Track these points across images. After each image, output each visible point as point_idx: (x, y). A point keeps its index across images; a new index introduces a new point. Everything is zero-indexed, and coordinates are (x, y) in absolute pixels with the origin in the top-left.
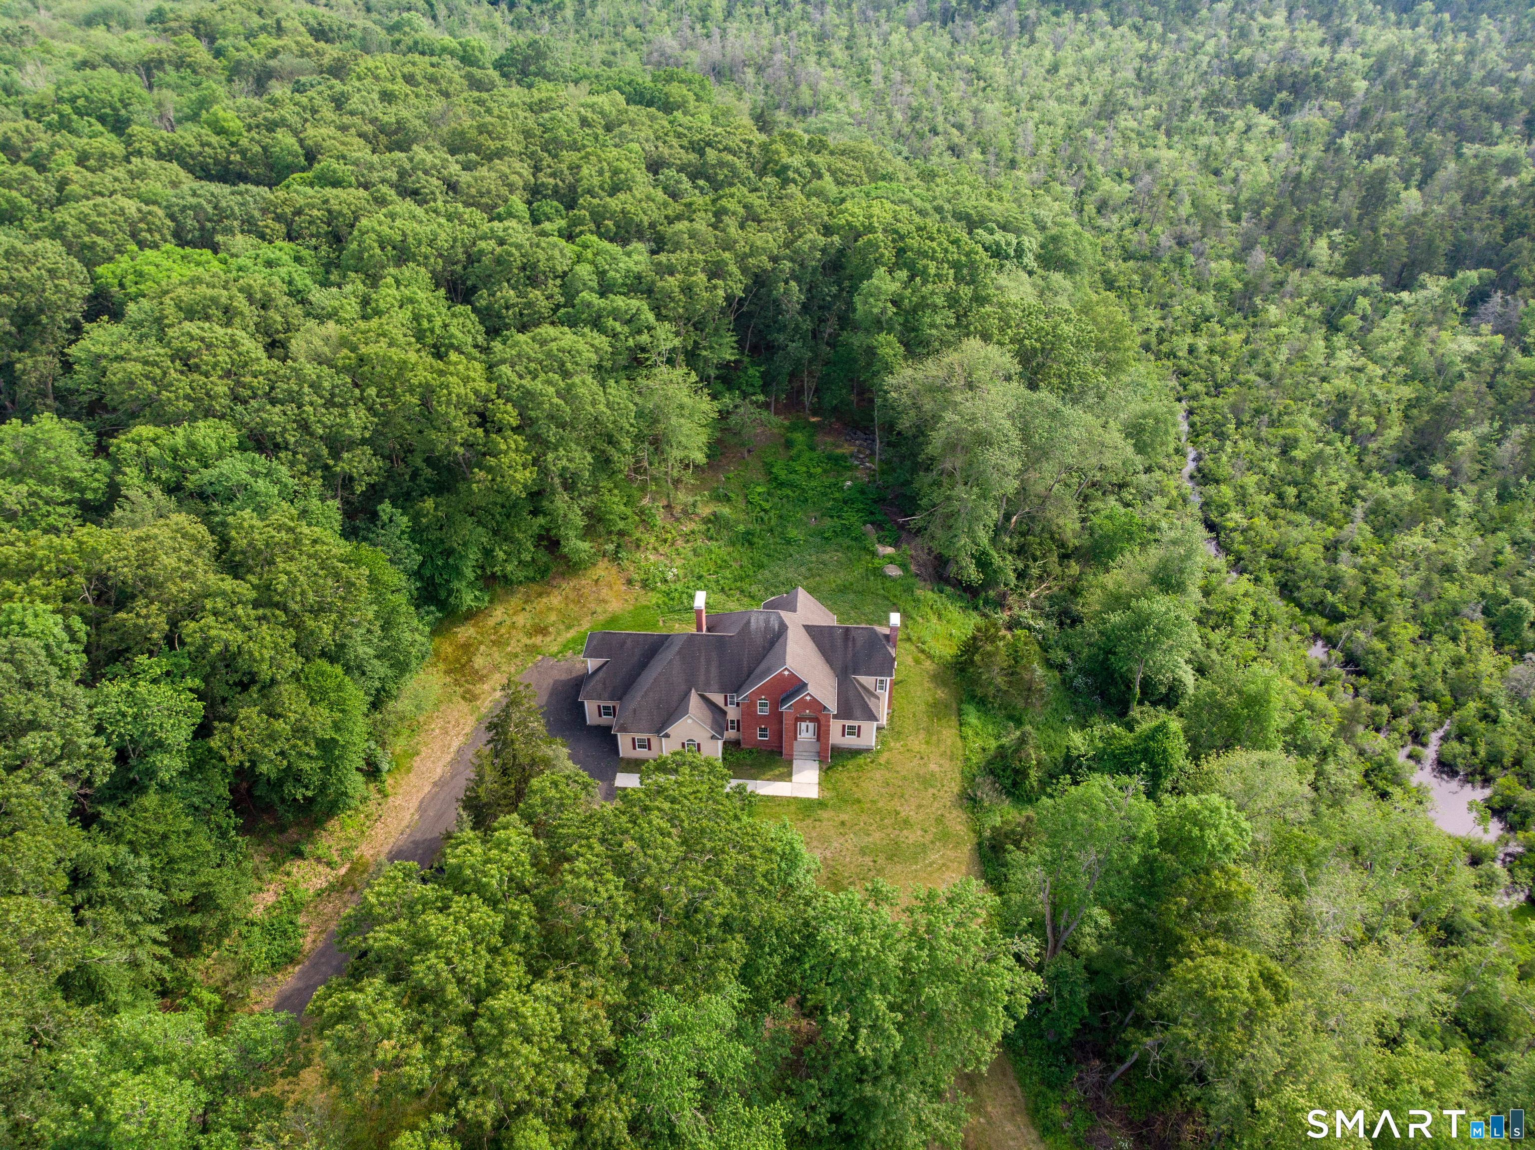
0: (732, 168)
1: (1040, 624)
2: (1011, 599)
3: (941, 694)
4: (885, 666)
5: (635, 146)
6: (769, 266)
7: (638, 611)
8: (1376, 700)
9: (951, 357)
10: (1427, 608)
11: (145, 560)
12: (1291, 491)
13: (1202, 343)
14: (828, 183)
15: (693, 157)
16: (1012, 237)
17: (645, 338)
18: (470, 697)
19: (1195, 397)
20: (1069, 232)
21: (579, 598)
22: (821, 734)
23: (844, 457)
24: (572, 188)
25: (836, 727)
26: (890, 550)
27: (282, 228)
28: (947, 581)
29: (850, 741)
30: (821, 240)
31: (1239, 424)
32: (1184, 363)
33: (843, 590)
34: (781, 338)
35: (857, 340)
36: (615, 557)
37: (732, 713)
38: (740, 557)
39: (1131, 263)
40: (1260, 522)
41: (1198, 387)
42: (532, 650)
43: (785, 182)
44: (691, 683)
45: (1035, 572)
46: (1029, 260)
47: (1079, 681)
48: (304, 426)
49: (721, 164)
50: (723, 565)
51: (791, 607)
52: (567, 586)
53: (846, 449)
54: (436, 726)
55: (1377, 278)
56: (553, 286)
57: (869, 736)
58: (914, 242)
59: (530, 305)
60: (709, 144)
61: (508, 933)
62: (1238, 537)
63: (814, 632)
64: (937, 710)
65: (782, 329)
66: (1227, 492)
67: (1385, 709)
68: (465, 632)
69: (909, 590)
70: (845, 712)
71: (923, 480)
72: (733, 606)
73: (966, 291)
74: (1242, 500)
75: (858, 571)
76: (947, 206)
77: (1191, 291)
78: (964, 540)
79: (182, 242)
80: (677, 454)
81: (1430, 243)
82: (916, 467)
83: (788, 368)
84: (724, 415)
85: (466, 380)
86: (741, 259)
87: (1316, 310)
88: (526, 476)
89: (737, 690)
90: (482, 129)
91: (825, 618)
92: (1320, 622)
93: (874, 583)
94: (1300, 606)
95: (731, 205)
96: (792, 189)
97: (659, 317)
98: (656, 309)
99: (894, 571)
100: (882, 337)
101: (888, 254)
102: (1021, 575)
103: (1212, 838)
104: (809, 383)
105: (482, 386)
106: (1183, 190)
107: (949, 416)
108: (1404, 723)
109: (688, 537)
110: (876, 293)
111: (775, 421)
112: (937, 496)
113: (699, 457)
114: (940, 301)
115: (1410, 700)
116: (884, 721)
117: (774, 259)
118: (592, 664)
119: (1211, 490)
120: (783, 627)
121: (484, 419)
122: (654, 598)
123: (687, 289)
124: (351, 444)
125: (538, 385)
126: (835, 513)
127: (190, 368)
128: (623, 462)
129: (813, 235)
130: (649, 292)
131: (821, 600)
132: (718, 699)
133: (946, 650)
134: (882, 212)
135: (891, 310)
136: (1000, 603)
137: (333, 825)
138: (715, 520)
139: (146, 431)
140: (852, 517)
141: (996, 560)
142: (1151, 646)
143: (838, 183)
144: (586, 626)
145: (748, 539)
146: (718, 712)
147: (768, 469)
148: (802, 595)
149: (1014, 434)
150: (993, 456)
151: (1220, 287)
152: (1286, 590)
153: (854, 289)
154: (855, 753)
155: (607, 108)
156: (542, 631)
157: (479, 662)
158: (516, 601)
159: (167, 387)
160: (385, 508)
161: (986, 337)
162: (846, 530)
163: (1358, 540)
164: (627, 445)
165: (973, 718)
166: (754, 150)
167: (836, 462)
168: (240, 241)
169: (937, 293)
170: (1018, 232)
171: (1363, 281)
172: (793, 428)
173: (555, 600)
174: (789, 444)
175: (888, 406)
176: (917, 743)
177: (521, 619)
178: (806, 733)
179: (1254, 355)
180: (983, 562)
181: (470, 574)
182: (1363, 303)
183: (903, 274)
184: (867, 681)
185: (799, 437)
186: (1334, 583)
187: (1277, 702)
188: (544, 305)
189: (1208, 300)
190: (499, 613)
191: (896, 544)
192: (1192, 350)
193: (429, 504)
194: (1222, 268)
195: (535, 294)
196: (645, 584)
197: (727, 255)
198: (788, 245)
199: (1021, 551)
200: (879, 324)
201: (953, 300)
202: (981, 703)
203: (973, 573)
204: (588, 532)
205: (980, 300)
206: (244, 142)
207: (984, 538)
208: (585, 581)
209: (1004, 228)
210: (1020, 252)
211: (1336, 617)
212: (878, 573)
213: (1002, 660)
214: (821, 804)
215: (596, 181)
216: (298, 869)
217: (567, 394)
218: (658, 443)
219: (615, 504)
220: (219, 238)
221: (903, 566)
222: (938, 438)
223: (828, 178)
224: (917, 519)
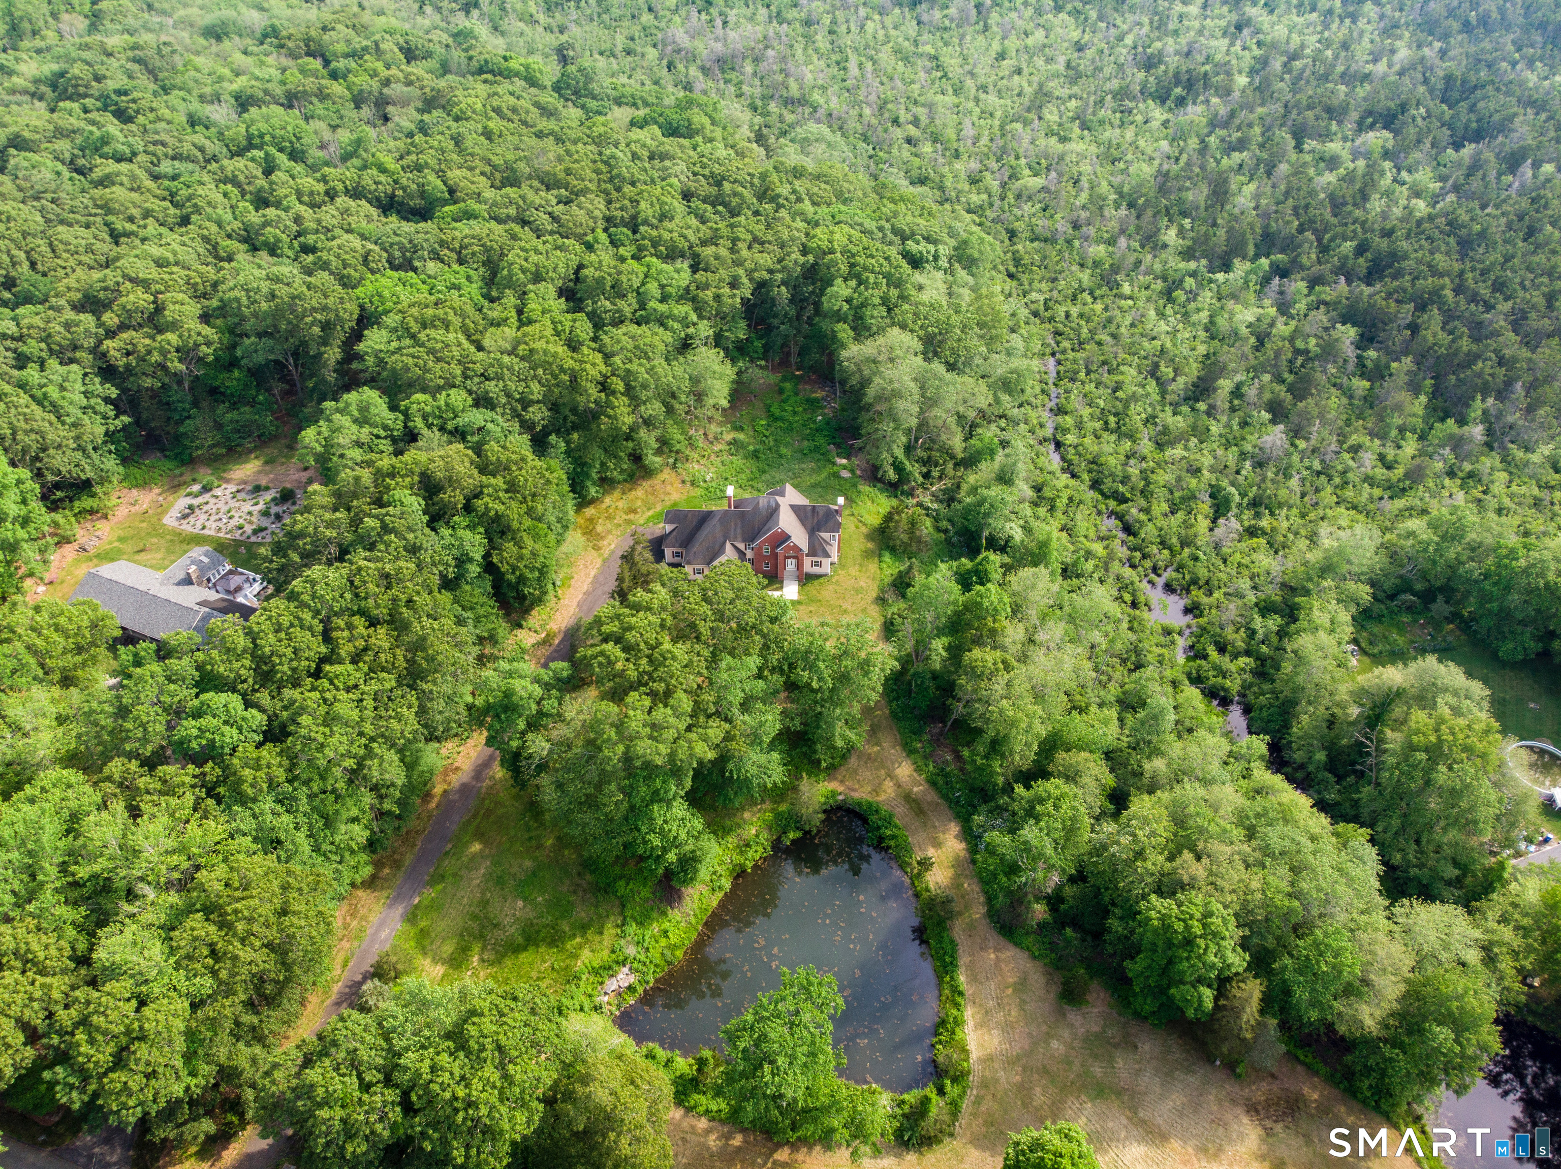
0: (741, 196)
1: (935, 506)
2: (919, 491)
3: (870, 545)
4: (836, 527)
5: (674, 181)
6: (767, 276)
7: (689, 500)
8: (1133, 549)
9: (881, 340)
10: (1177, 494)
11: (449, 469)
12: (1112, 419)
13: (1074, 311)
14: (807, 206)
15: (713, 190)
16: (932, 248)
17: (691, 330)
18: (597, 548)
19: (1064, 352)
20: (974, 239)
21: (654, 493)
22: (799, 566)
23: (817, 400)
24: (634, 217)
25: (807, 561)
26: (844, 461)
27: (454, 256)
28: (880, 480)
29: (816, 570)
30: (802, 259)
31: (1088, 373)
32: (1060, 327)
33: (814, 486)
34: (775, 322)
35: (825, 325)
36: (674, 467)
37: (749, 554)
38: (749, 467)
39: (1036, 244)
40: (1088, 441)
41: (1066, 344)
42: (629, 522)
43: (779, 207)
44: (726, 538)
45: (936, 474)
46: (943, 263)
47: (955, 539)
48: (508, 395)
49: (735, 194)
50: (740, 472)
51: (782, 493)
52: (646, 484)
53: (819, 394)
54: (580, 563)
55: (1204, 262)
56: (632, 298)
57: (826, 568)
58: (860, 260)
59: (619, 311)
60: (723, 178)
61: (662, 626)
62: (1072, 451)
63: (795, 508)
64: (867, 554)
65: (775, 316)
66: (1069, 420)
67: (1138, 554)
68: (590, 511)
69: (855, 486)
70: (812, 553)
71: (864, 416)
72: (747, 496)
73: (894, 292)
74: (1080, 426)
75: (824, 474)
76: (888, 226)
77: (1075, 268)
78: (885, 455)
79: (394, 267)
80: (711, 402)
81: (1243, 235)
82: (861, 409)
83: (780, 342)
84: (739, 373)
85: (594, 365)
86: (749, 273)
87: (1159, 285)
88: (629, 420)
89: (753, 540)
90: (568, 172)
91: (801, 500)
92: (1112, 504)
93: (834, 482)
94: (1103, 494)
95: (741, 233)
96: (783, 213)
97: (700, 317)
98: (697, 310)
99: (846, 474)
100: (840, 326)
101: (844, 268)
102: (926, 476)
103: (986, 603)
104: (795, 350)
105: (603, 368)
106: (1084, 180)
107: (877, 380)
108: (1148, 564)
109: (718, 454)
110: (836, 296)
111: (773, 378)
112: (870, 428)
113: (725, 403)
114: (877, 301)
115: (1154, 549)
116: (835, 558)
117: (771, 272)
118: (669, 528)
119: (1060, 419)
120: (778, 506)
121: (604, 386)
122: (699, 492)
123: (717, 298)
124: (532, 403)
125: (634, 367)
126: (811, 437)
127: (438, 360)
128: (680, 408)
129: (796, 255)
130: (694, 300)
131: (802, 492)
132: (741, 546)
133: (875, 520)
134: (840, 236)
135: (846, 307)
136: (911, 494)
137: (534, 613)
138: (734, 443)
139: (419, 397)
140: (821, 440)
141: (908, 466)
142: (987, 515)
143: (814, 204)
144: (659, 508)
145: (755, 455)
146: (742, 555)
147: (768, 408)
148: (789, 488)
149: (916, 390)
150: (901, 405)
151: (1096, 264)
152: (1095, 485)
153: (822, 292)
154: (818, 577)
155: (649, 142)
156: (634, 511)
157: (599, 529)
158: (617, 494)
159: (429, 371)
160: (553, 438)
161: (903, 327)
162: (817, 449)
163: (1145, 451)
164: (683, 398)
165: (887, 558)
166: (756, 181)
167: (813, 405)
168: (432, 267)
169: (874, 296)
170: (935, 242)
171: (1192, 265)
172: (784, 379)
173: (639, 493)
174: (781, 391)
175: (842, 370)
176: (854, 571)
177: (620, 504)
178: (791, 565)
179: (1110, 321)
180: (898, 468)
181: (595, 476)
182: (1190, 282)
183: (853, 283)
184: (825, 535)
185: (788, 385)
186: (1125, 480)
187: (1054, 544)
188: (628, 311)
189: (1085, 277)
190: (608, 500)
191: (848, 458)
192: (1068, 315)
193: (575, 436)
194: (1098, 251)
195: (621, 303)
196: (693, 483)
197: (741, 272)
198: (780, 261)
199: (925, 462)
200: (839, 317)
201: (885, 301)
202: (893, 550)
203: (892, 475)
204: (659, 452)
205: (903, 297)
206: (404, 181)
207: (899, 453)
208: (656, 481)
209: (927, 239)
210: (936, 258)
211: (1123, 500)
212: (836, 475)
213: (904, 525)
214: (799, 602)
215: (650, 212)
216: (521, 634)
217: (651, 371)
218: (699, 396)
219: (675, 434)
220: (417, 264)
221: (852, 471)
222: (871, 392)
223: (807, 202)
224: (858, 443)
